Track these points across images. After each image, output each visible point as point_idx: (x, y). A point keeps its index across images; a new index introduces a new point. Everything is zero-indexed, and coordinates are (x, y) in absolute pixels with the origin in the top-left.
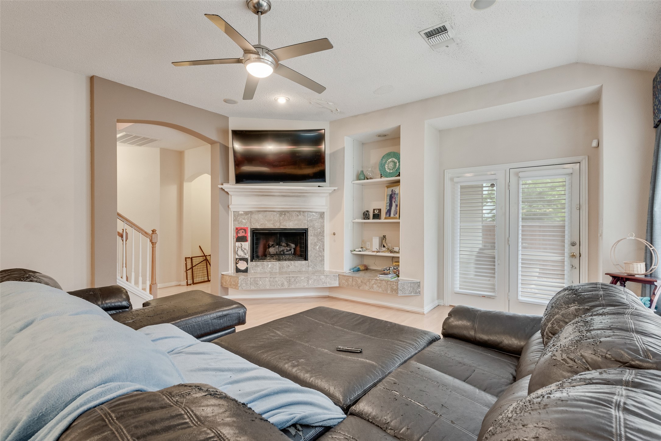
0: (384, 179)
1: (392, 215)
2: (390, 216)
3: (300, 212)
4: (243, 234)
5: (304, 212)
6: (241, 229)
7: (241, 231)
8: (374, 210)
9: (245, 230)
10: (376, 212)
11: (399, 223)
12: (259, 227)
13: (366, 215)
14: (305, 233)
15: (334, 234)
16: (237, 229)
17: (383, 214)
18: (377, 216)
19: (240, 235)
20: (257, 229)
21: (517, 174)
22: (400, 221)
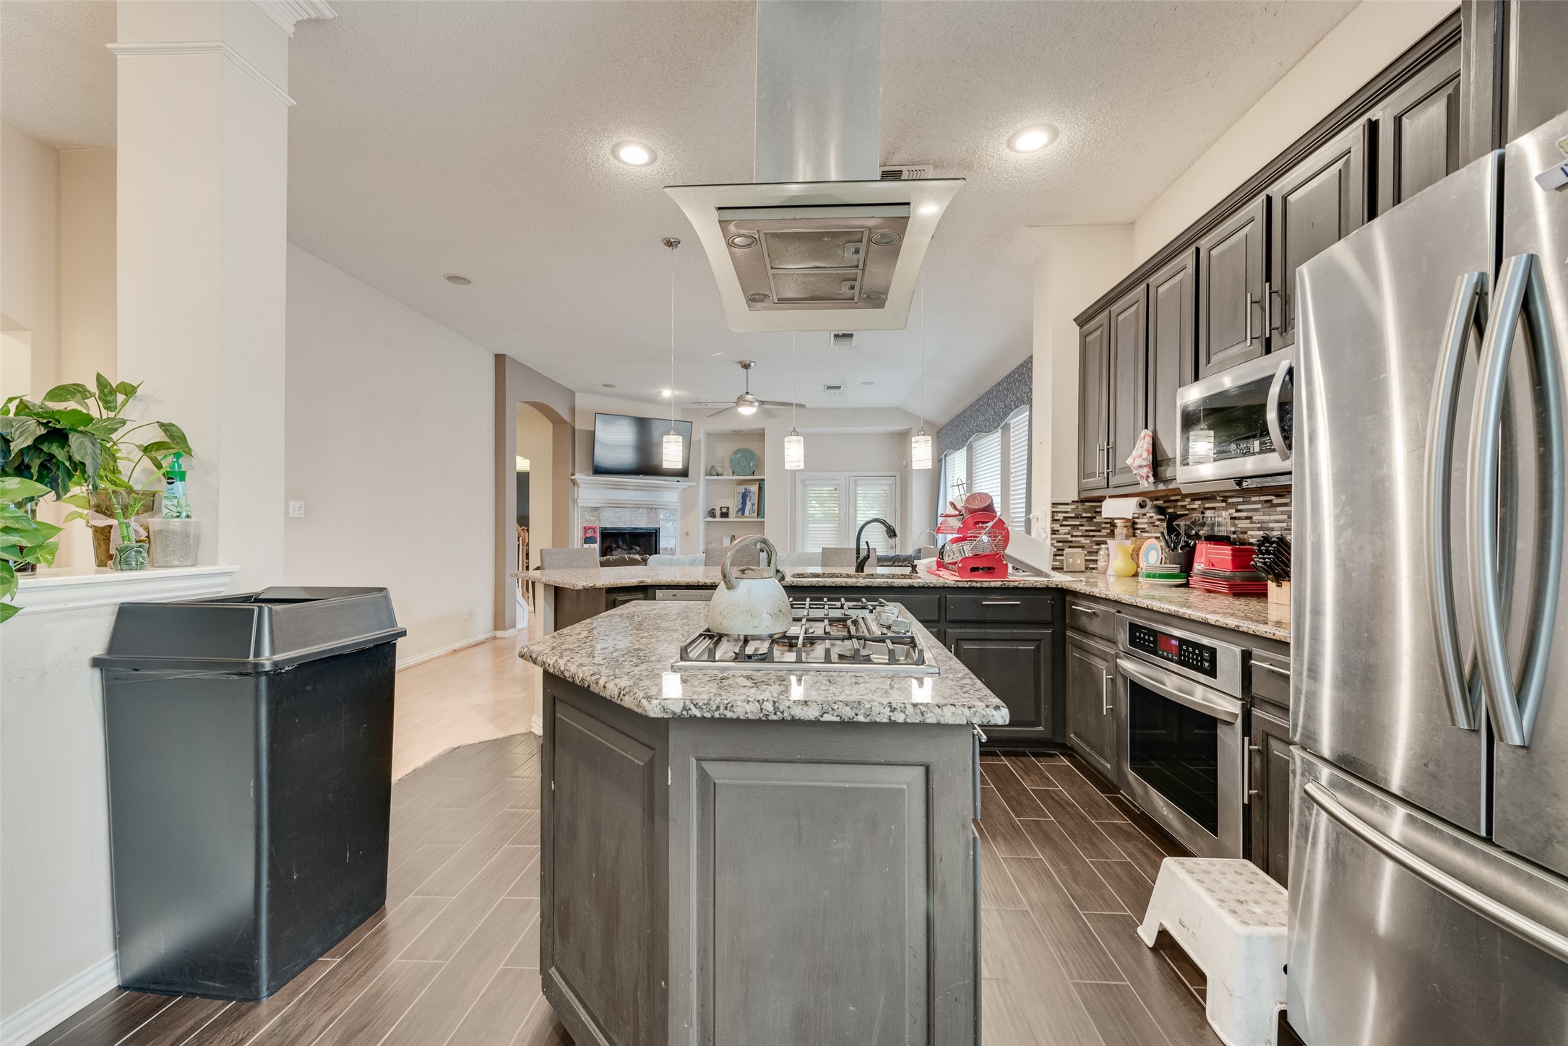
0: (735, 477)
1: (747, 513)
2: (743, 514)
3: (651, 509)
4: (592, 534)
5: (655, 509)
6: (590, 528)
7: (589, 531)
8: (721, 508)
9: (594, 529)
10: (724, 510)
11: (764, 522)
12: (608, 526)
13: (712, 513)
14: (656, 533)
15: (687, 534)
16: (585, 528)
17: (732, 512)
18: (725, 515)
19: (588, 535)
20: (605, 529)
21: (855, 482)
22: (765, 520)
